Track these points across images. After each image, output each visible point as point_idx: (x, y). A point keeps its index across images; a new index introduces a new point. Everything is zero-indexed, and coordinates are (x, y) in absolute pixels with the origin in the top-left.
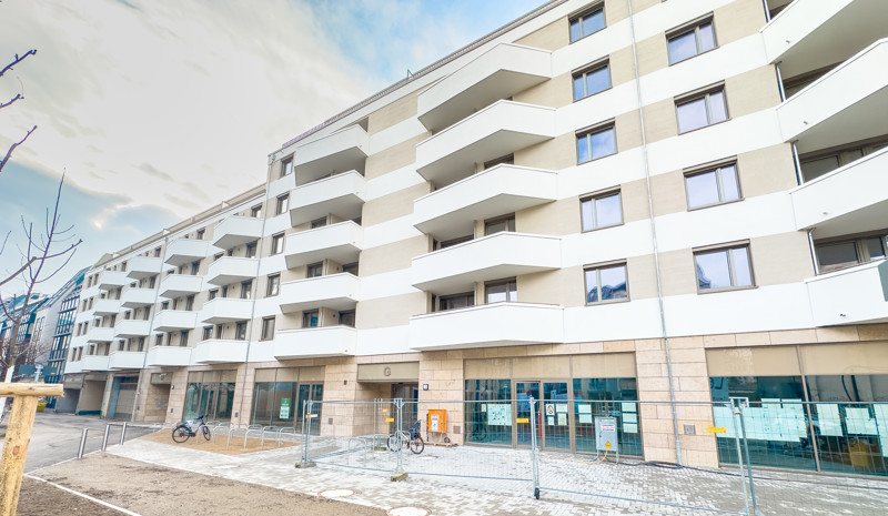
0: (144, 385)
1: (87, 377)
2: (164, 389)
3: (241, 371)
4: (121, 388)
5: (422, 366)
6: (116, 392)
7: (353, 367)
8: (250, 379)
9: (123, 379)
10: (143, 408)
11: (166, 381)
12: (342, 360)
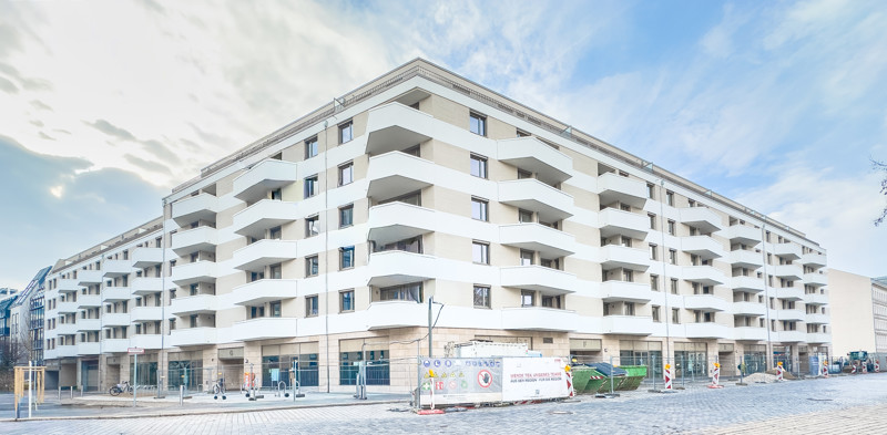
0: (103, 366)
1: (62, 362)
2: (117, 367)
3: (160, 354)
4: (89, 368)
5: (245, 349)
6: (85, 372)
7: (216, 351)
8: (166, 359)
9: (89, 362)
10: (104, 382)
11: (116, 363)
12: (210, 347)
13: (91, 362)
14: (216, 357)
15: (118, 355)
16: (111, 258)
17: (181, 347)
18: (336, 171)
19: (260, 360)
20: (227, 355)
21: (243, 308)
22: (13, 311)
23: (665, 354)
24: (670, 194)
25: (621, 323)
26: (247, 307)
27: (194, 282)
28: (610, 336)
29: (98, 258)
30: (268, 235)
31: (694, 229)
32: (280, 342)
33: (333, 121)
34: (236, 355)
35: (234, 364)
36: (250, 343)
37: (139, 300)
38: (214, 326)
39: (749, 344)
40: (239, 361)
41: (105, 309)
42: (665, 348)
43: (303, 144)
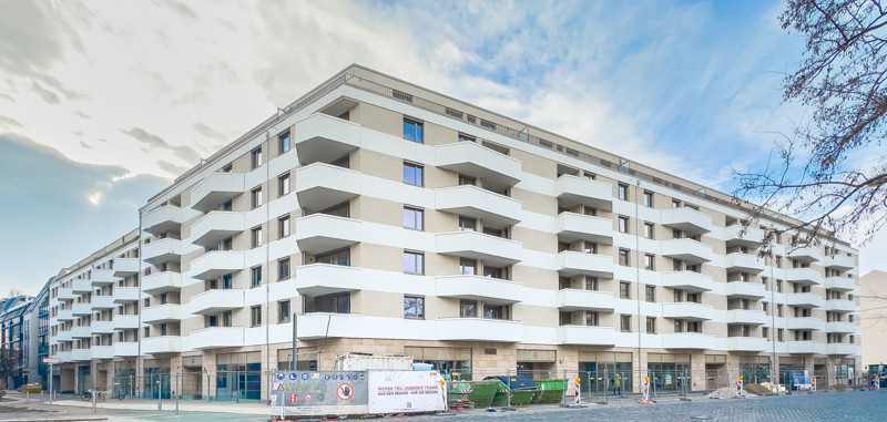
1: (63, 367)
3: (137, 361)
5: (203, 358)
7: (181, 359)
10: (95, 387)
11: (104, 369)
12: (176, 354)
13: (85, 367)
14: (181, 364)
15: (105, 362)
16: (99, 268)
17: (154, 354)
18: (276, 182)
19: (215, 368)
20: (190, 364)
21: (201, 316)
22: (27, 317)
23: (635, 366)
24: (650, 194)
25: (580, 334)
26: (206, 316)
27: (163, 292)
28: (566, 347)
29: (89, 268)
30: (222, 246)
31: (677, 231)
32: (231, 351)
33: (275, 131)
34: (197, 363)
35: (195, 371)
36: (207, 351)
37: (121, 308)
38: (179, 334)
39: (746, 357)
40: (199, 369)
41: (95, 317)
42: (636, 360)
43: (250, 155)
